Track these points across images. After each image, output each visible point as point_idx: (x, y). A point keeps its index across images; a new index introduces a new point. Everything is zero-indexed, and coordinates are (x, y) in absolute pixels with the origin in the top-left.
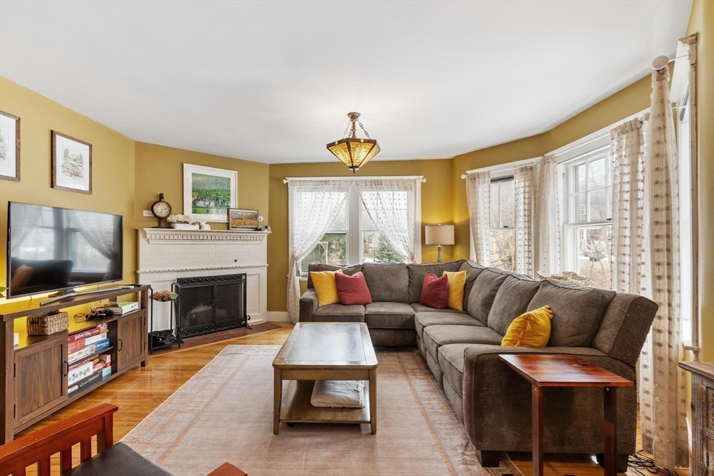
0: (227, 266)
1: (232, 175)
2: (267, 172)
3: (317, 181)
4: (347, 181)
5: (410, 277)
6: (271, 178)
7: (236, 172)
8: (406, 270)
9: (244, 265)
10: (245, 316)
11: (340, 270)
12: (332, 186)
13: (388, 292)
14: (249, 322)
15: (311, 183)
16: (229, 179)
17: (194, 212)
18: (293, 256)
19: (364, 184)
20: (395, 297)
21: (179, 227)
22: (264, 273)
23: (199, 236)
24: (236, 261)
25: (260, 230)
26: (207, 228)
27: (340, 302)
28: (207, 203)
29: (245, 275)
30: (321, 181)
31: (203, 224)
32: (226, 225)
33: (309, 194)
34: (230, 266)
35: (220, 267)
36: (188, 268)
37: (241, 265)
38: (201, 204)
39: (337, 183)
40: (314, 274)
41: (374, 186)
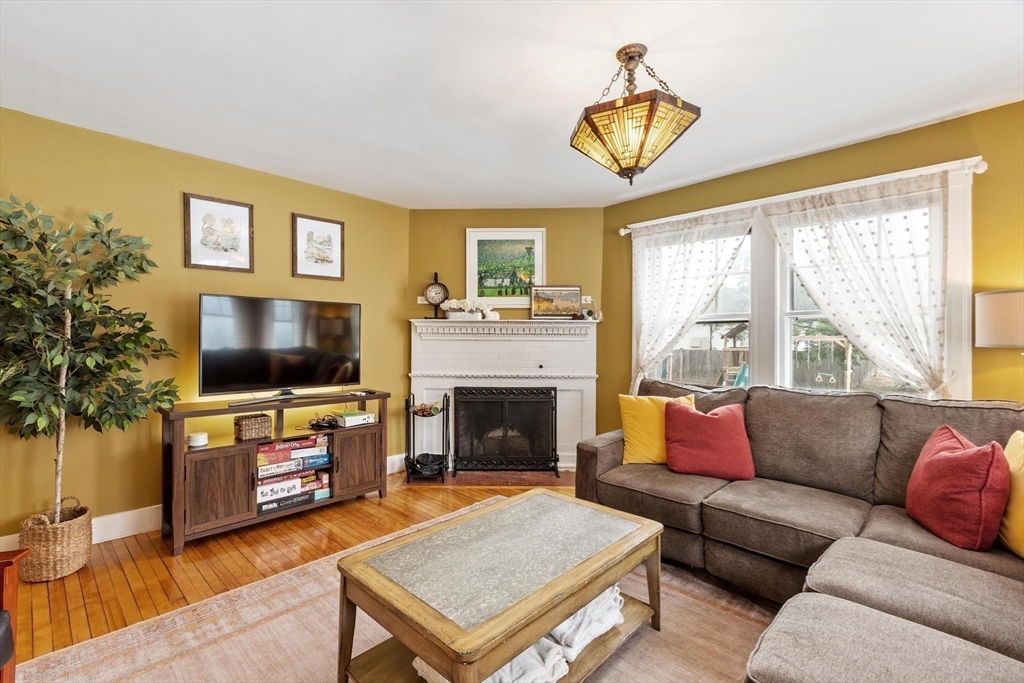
0: (526, 374)
1: (537, 235)
2: (599, 223)
3: (678, 222)
5: (883, 432)
6: (606, 231)
7: (544, 229)
8: (875, 413)
9: (554, 374)
10: (555, 455)
11: (692, 396)
12: (708, 227)
13: (803, 462)
14: (559, 464)
16: (532, 242)
17: (481, 294)
19: (785, 210)
21: (453, 316)
22: (591, 388)
23: (483, 328)
24: (541, 367)
25: (582, 317)
26: (494, 316)
27: (668, 466)
28: (499, 281)
29: (555, 389)
30: (686, 221)
31: (487, 311)
32: (527, 312)
34: (532, 374)
35: (515, 374)
36: (470, 374)
37: (549, 375)
38: (490, 282)
39: (721, 219)
40: (624, 400)
41: (810, 211)
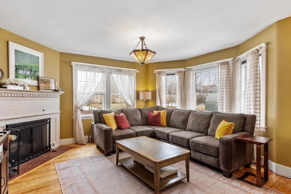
0: (39, 114)
1: (40, 55)
2: (58, 57)
3: (91, 66)
4: (106, 68)
5: (141, 114)
6: (61, 61)
7: (43, 54)
8: (139, 111)
9: (48, 113)
10: (50, 145)
11: (113, 112)
12: (98, 69)
15: (87, 67)
16: (38, 58)
17: (17, 77)
18: (76, 107)
19: (114, 70)
20: (137, 123)
21: (10, 87)
22: (58, 116)
23: (22, 94)
24: (43, 110)
25: (58, 91)
26: (28, 89)
27: (119, 128)
28: (25, 72)
29: (50, 119)
30: (93, 66)
31: (26, 86)
32: (37, 87)
33: (83, 72)
34: (41, 114)
35: (34, 115)
36: (14, 117)
37: (47, 113)
38: (20, 72)
39: (101, 68)
40: (105, 115)
41: (118, 72)
